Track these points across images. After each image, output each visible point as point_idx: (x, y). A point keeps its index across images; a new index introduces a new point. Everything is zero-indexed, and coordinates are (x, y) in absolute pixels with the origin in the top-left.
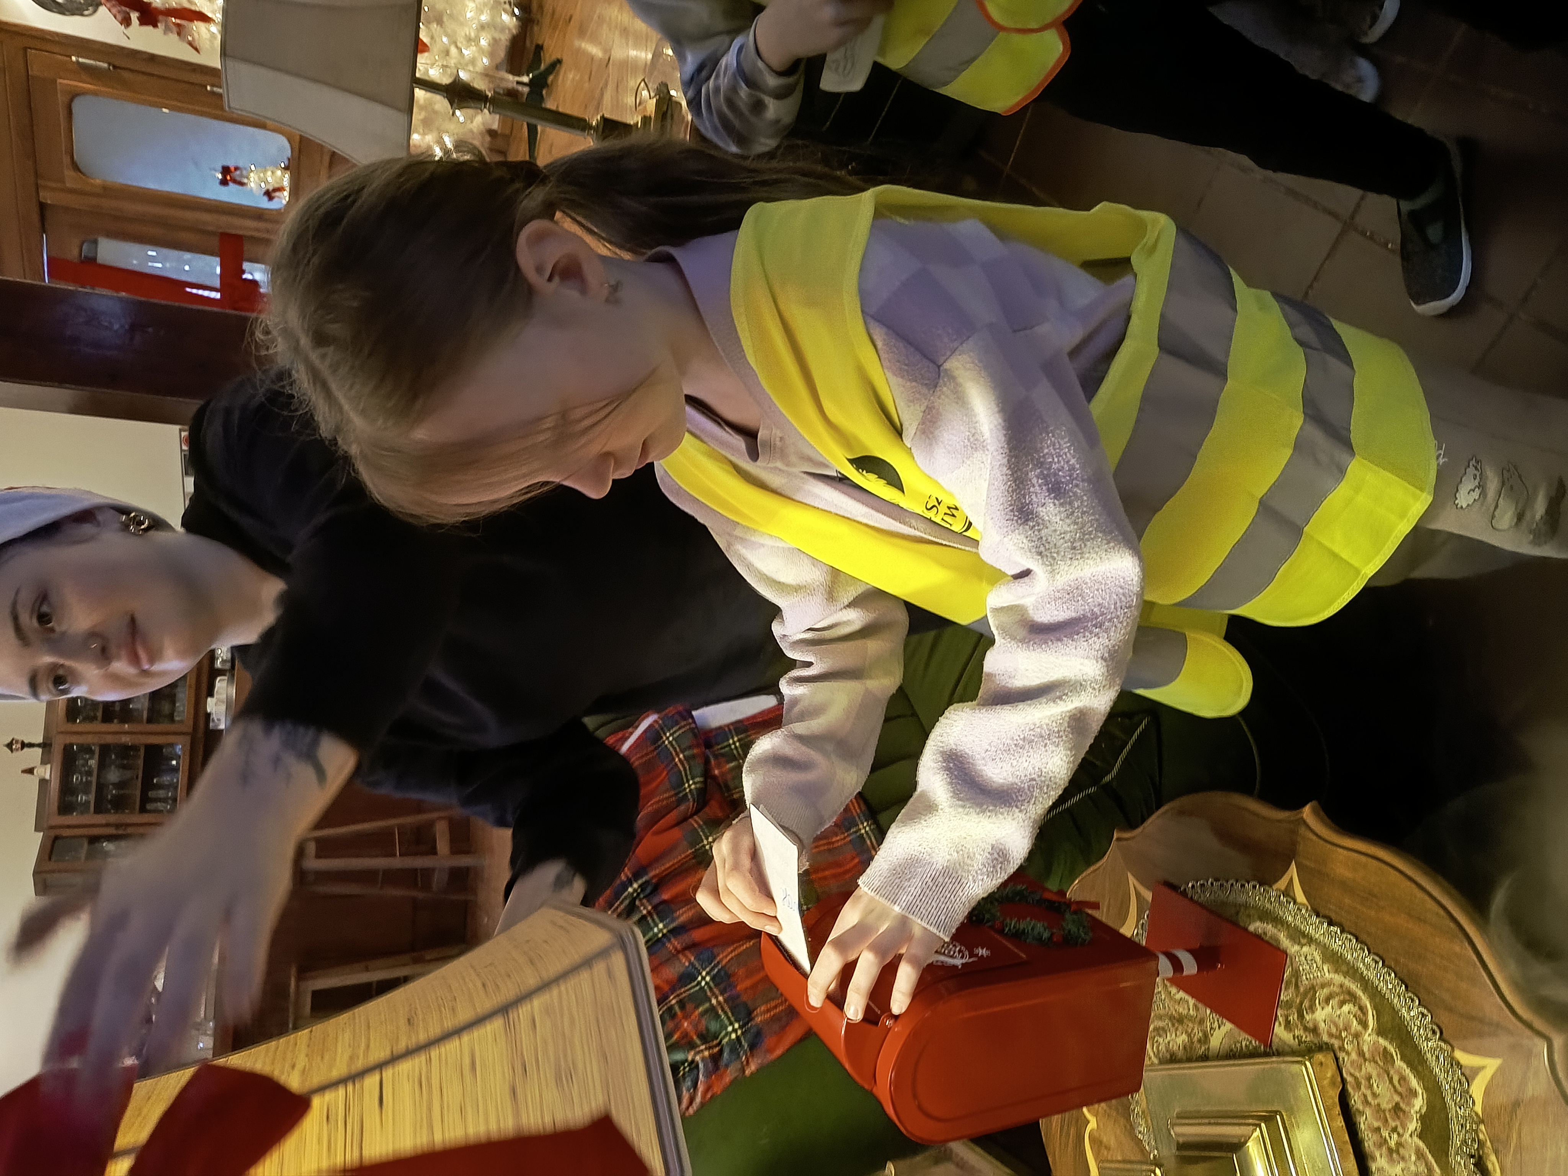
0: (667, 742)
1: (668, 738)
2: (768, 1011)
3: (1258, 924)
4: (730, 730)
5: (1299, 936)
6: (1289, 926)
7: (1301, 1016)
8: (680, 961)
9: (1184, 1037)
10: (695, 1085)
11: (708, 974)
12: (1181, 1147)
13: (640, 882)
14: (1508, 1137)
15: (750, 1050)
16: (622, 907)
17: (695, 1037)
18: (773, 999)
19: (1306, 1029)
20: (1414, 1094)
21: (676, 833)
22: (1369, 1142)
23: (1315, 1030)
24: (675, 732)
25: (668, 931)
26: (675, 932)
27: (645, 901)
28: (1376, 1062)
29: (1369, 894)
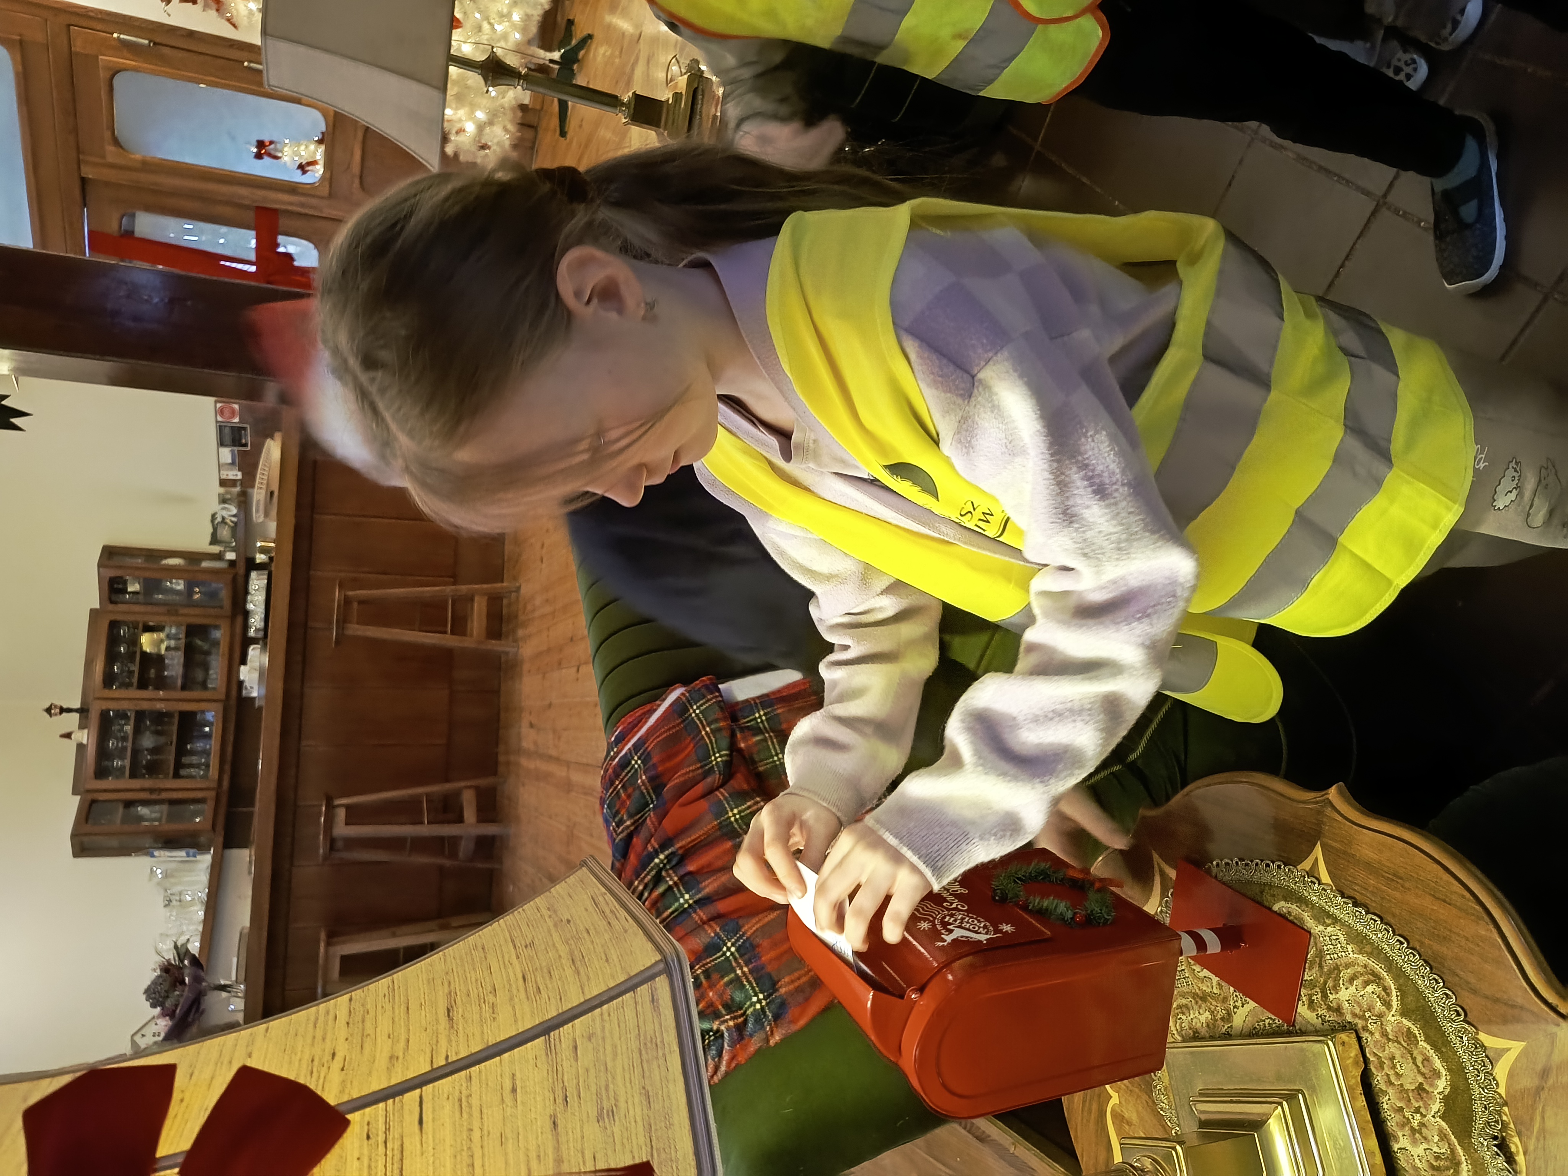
0: (693, 715)
1: (695, 711)
2: (792, 982)
3: (1282, 903)
4: (755, 703)
5: (1322, 916)
6: (1313, 905)
7: (1325, 996)
8: (706, 931)
9: (1207, 1014)
10: (720, 1055)
11: (733, 945)
12: (1203, 1124)
13: (667, 853)
14: (1532, 1119)
15: (775, 1021)
16: (649, 877)
17: (720, 1007)
18: (797, 970)
19: (1329, 1008)
20: (1438, 1075)
21: (703, 804)
22: (1392, 1122)
23: (1338, 1010)
24: (701, 705)
25: (695, 902)
26: (700, 903)
27: (671, 872)
28: (1399, 1043)
29: (1394, 875)
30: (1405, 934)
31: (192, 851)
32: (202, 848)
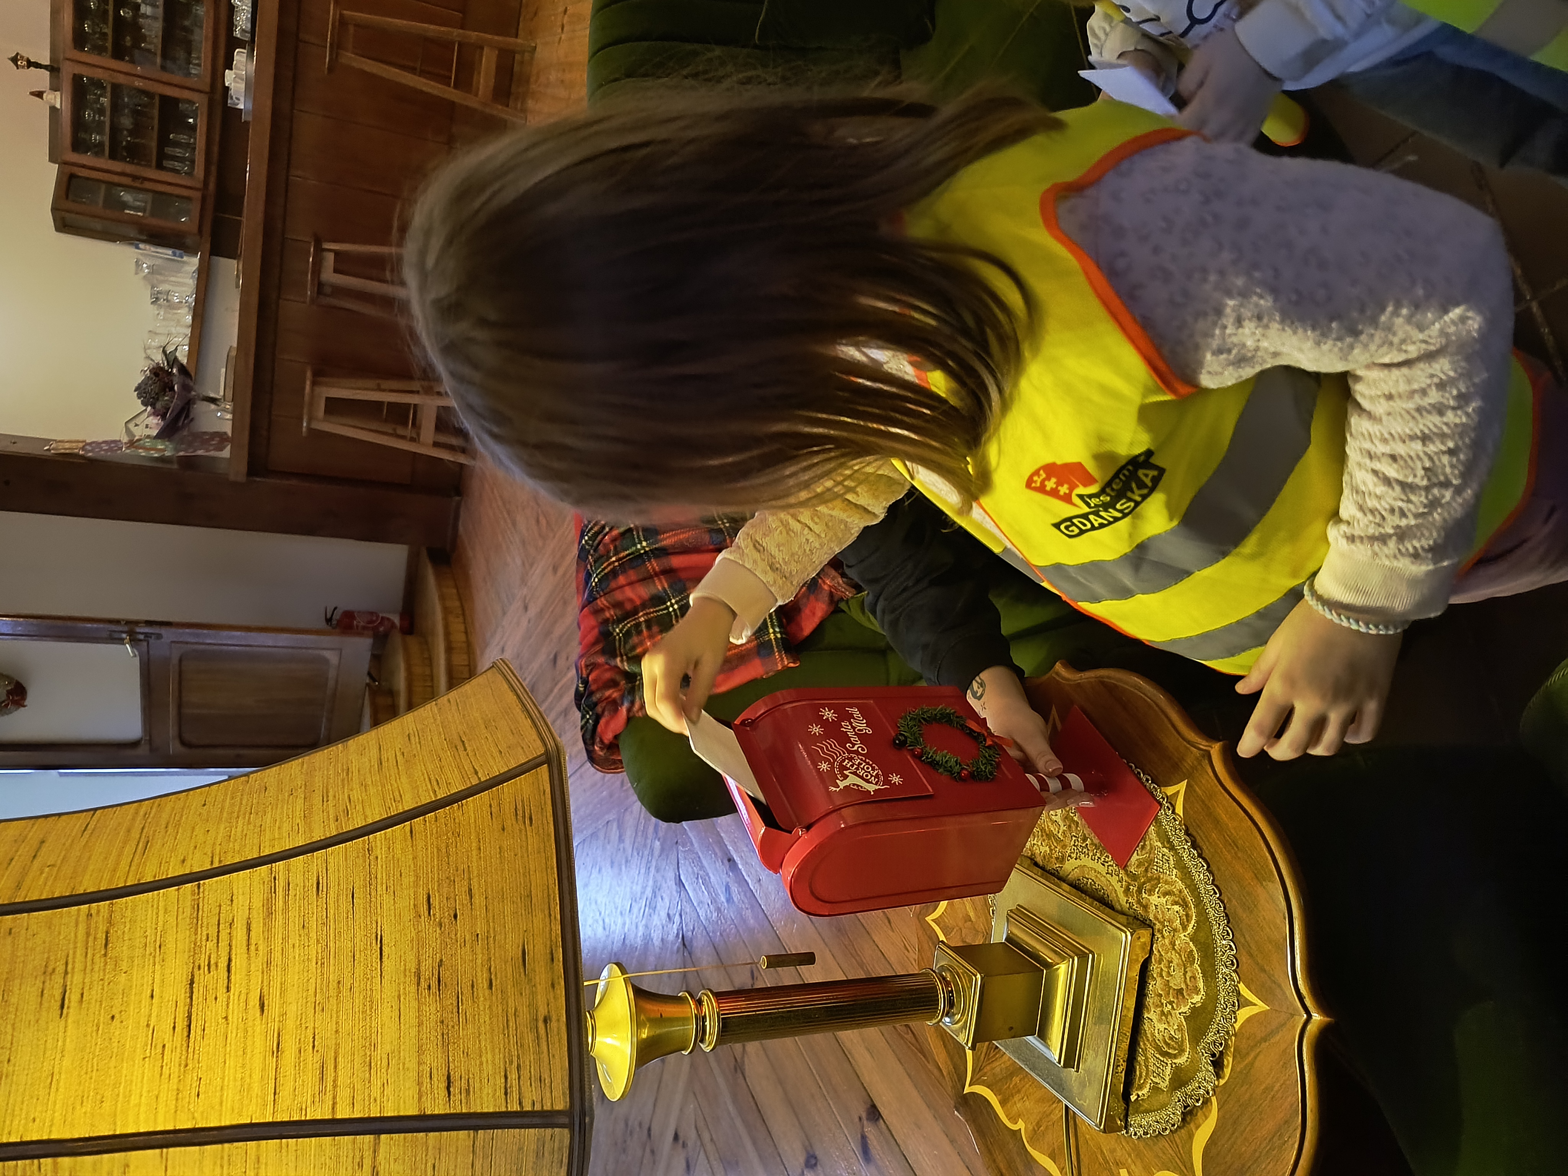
6: (1161, 825)
7: (1140, 892)
19: (1139, 902)
20: (1197, 991)
23: (1146, 907)
28: (1180, 956)
29: (1233, 842)
30: (1221, 887)
31: (178, 252)
32: (190, 251)
